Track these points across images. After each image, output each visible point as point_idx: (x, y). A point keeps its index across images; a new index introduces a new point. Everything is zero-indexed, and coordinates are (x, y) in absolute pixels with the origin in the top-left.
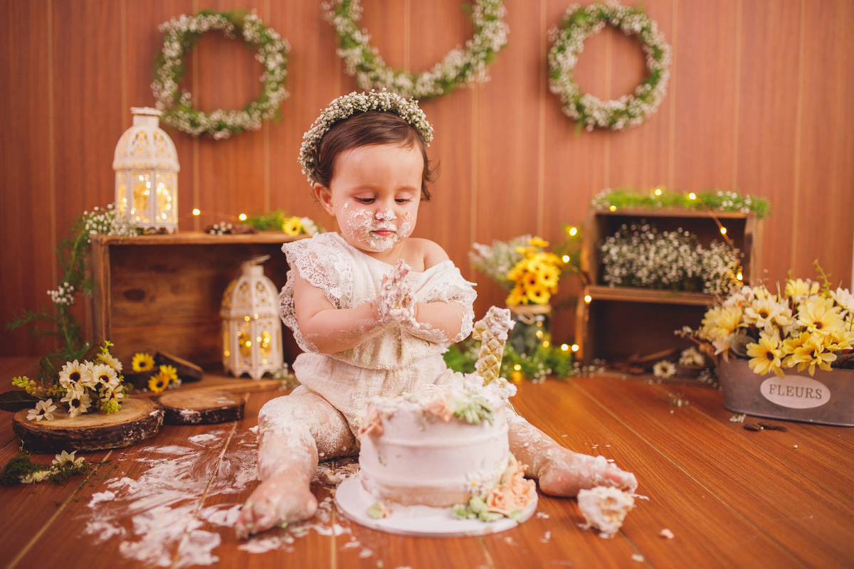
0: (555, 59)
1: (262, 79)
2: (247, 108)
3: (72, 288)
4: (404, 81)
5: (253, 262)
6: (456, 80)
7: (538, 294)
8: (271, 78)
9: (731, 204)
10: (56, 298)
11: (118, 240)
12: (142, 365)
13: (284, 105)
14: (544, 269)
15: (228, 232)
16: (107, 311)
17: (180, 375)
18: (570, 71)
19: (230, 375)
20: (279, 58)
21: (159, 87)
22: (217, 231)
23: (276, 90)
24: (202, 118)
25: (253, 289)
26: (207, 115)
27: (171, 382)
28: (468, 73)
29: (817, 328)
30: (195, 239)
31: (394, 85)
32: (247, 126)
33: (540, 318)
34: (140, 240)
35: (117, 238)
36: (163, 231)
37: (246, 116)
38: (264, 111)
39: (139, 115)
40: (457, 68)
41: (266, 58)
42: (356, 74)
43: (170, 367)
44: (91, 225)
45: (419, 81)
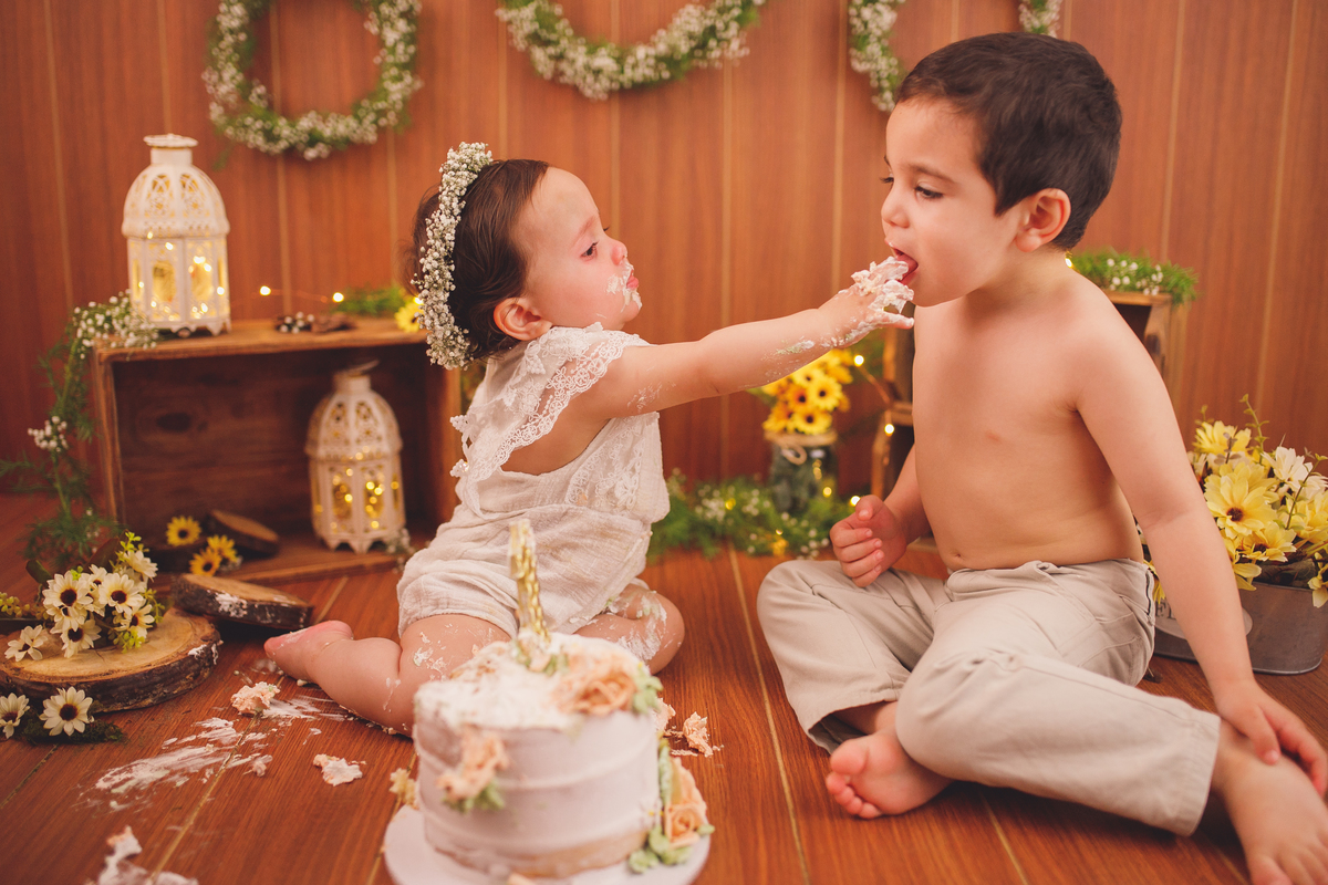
0: (859, 16)
1: (377, 60)
2: (354, 110)
3: (64, 425)
4: (604, 61)
5: (352, 371)
6: (691, 54)
7: (810, 419)
8: (390, 59)
9: (1127, 281)
10: (41, 441)
11: (125, 355)
12: (183, 534)
13: (413, 103)
14: (820, 380)
15: (307, 328)
16: (114, 462)
17: (239, 549)
18: (885, 35)
19: (322, 544)
20: (402, 25)
21: (215, 78)
22: (290, 327)
23: (399, 79)
24: (283, 127)
25: (352, 415)
26: (292, 124)
27: (225, 561)
28: (712, 43)
29: (1233, 519)
30: (249, 347)
31: (587, 67)
32: (356, 138)
33: (818, 454)
34: (161, 353)
35: (123, 351)
36: (202, 332)
37: (353, 123)
38: (381, 113)
39: (159, 147)
40: (691, 36)
41: (380, 28)
42: (527, 48)
43: (224, 539)
44: (86, 332)
45: (630, 60)
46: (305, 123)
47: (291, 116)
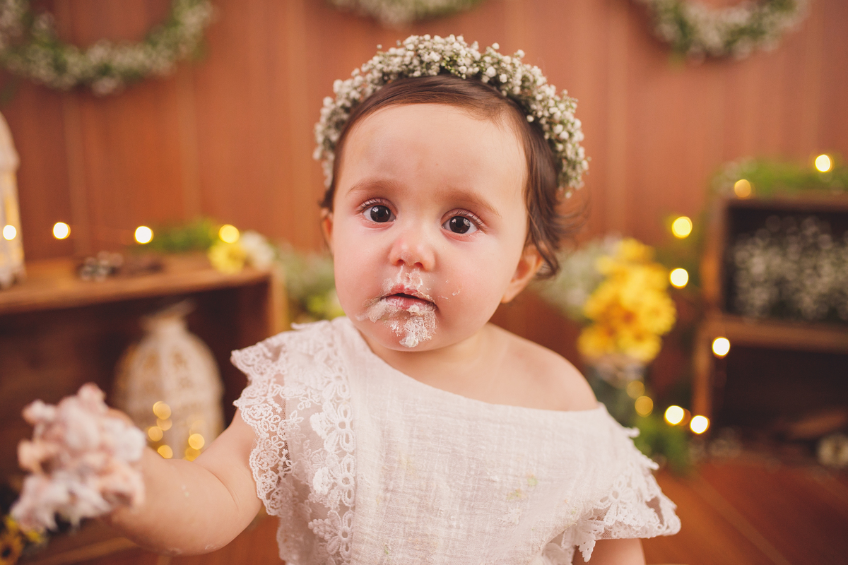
15: (114, 272)
24: (71, 58)
25: (167, 365)
46: (98, 54)
47: (82, 46)
